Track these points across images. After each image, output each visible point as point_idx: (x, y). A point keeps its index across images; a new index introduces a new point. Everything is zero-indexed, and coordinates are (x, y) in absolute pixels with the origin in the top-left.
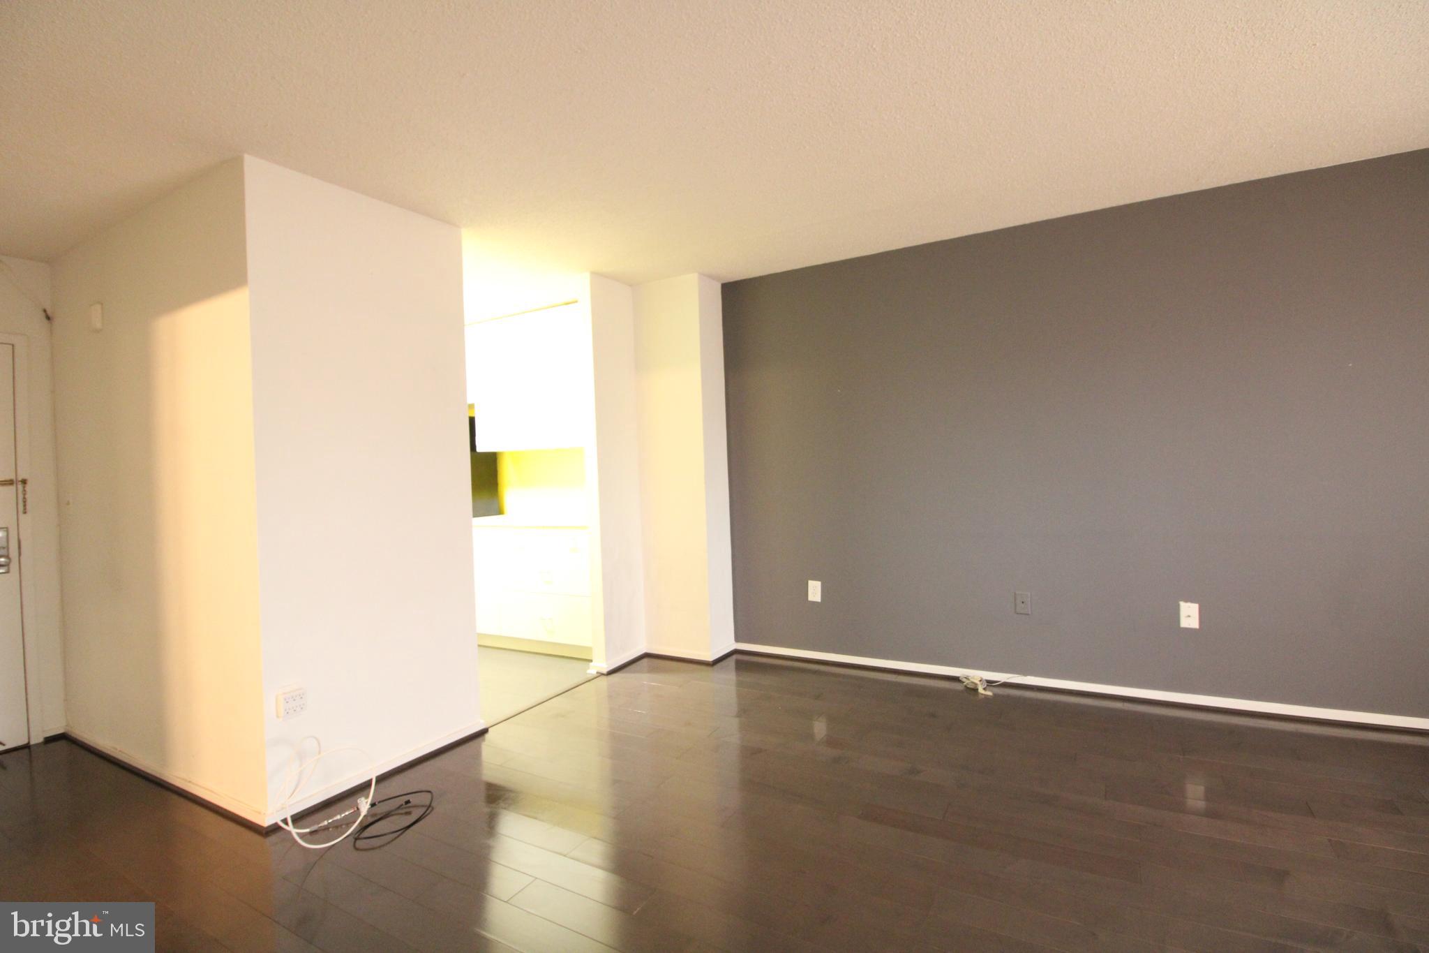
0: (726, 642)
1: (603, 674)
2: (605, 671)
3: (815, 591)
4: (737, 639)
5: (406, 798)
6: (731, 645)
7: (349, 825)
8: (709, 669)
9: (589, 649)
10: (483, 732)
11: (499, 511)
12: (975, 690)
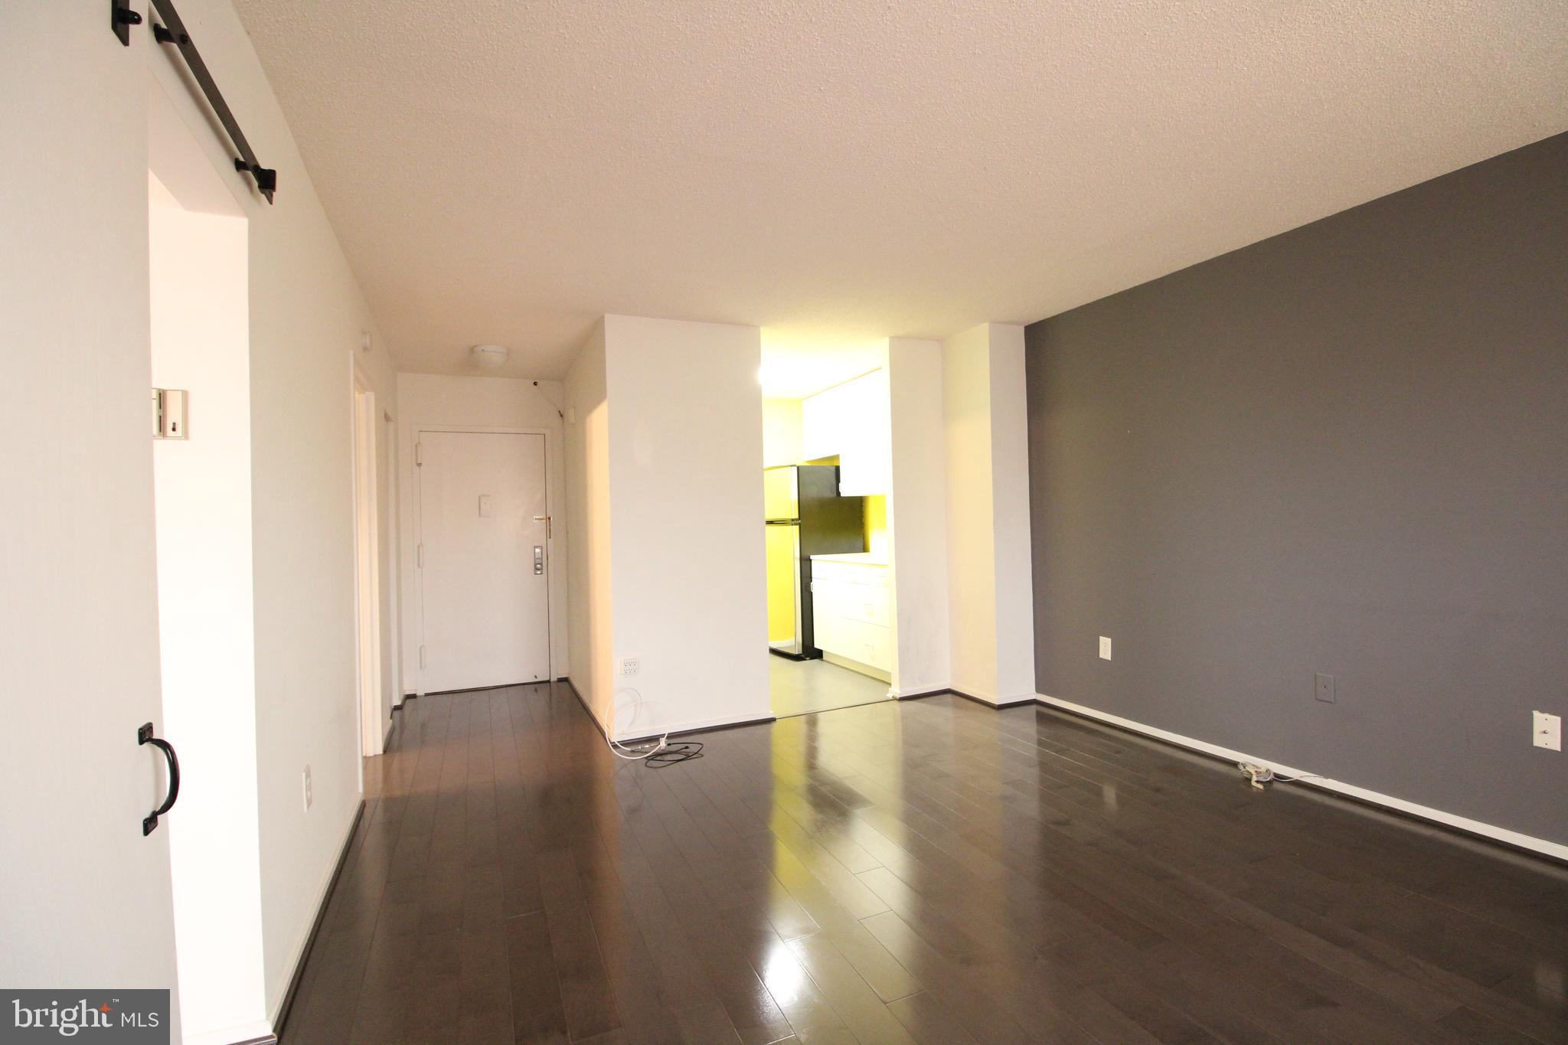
0: (1026, 689)
1: (896, 699)
2: (898, 696)
3: (1105, 648)
4: (1038, 690)
5: (686, 745)
6: (1030, 693)
7: (647, 753)
8: (994, 711)
9: (889, 674)
10: (773, 720)
11: (864, 549)
12: (1250, 780)
